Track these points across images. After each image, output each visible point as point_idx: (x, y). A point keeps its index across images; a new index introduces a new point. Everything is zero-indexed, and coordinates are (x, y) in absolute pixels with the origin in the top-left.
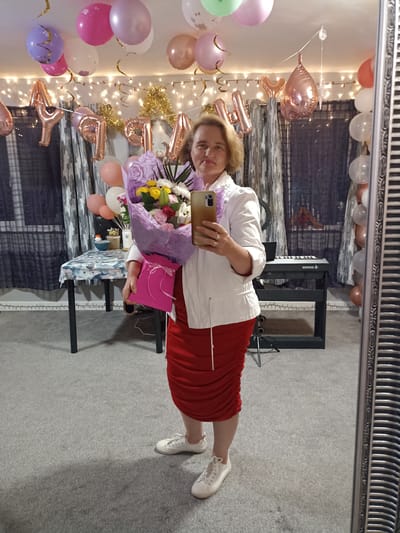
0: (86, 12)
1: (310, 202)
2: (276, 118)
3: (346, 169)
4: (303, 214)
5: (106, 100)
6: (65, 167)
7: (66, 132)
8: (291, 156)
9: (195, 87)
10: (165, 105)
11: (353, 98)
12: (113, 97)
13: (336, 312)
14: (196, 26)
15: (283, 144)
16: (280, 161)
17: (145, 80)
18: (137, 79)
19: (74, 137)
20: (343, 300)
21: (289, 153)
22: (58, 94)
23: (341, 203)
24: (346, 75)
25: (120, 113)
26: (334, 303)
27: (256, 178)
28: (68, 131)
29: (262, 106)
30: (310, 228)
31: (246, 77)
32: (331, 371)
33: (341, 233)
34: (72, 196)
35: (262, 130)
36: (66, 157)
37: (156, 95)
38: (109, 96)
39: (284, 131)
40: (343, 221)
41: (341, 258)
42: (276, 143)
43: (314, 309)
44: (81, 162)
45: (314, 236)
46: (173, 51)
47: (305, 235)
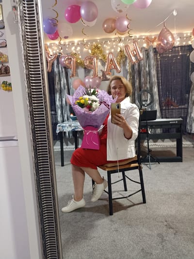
0: (69, 9)
1: (171, 95)
2: (153, 55)
3: (189, 78)
4: (168, 100)
5: (74, 51)
6: (57, 83)
7: (57, 67)
8: (161, 73)
9: (114, 43)
10: (101, 52)
11: (191, 44)
12: (77, 50)
13: (187, 147)
14: (118, 11)
15: (157, 67)
16: (156, 76)
17: (92, 41)
18: (88, 41)
19: (60, 69)
20: (190, 141)
21: (160, 72)
22: (53, 50)
23: (187, 95)
24: (187, 34)
25: (80, 57)
26: (186, 143)
27: (145, 84)
28: (58, 67)
29: (146, 50)
30: (172, 107)
31: (138, 37)
32: (187, 171)
33: (187, 109)
34: (60, 97)
35: (146, 62)
36: (57, 79)
37: (97, 47)
38: (75, 49)
39: (157, 61)
40: (189, 103)
41: (188, 121)
42: (154, 67)
43: (176, 146)
44: (64, 81)
45: (174, 111)
46: (105, 26)
47: (170, 111)
